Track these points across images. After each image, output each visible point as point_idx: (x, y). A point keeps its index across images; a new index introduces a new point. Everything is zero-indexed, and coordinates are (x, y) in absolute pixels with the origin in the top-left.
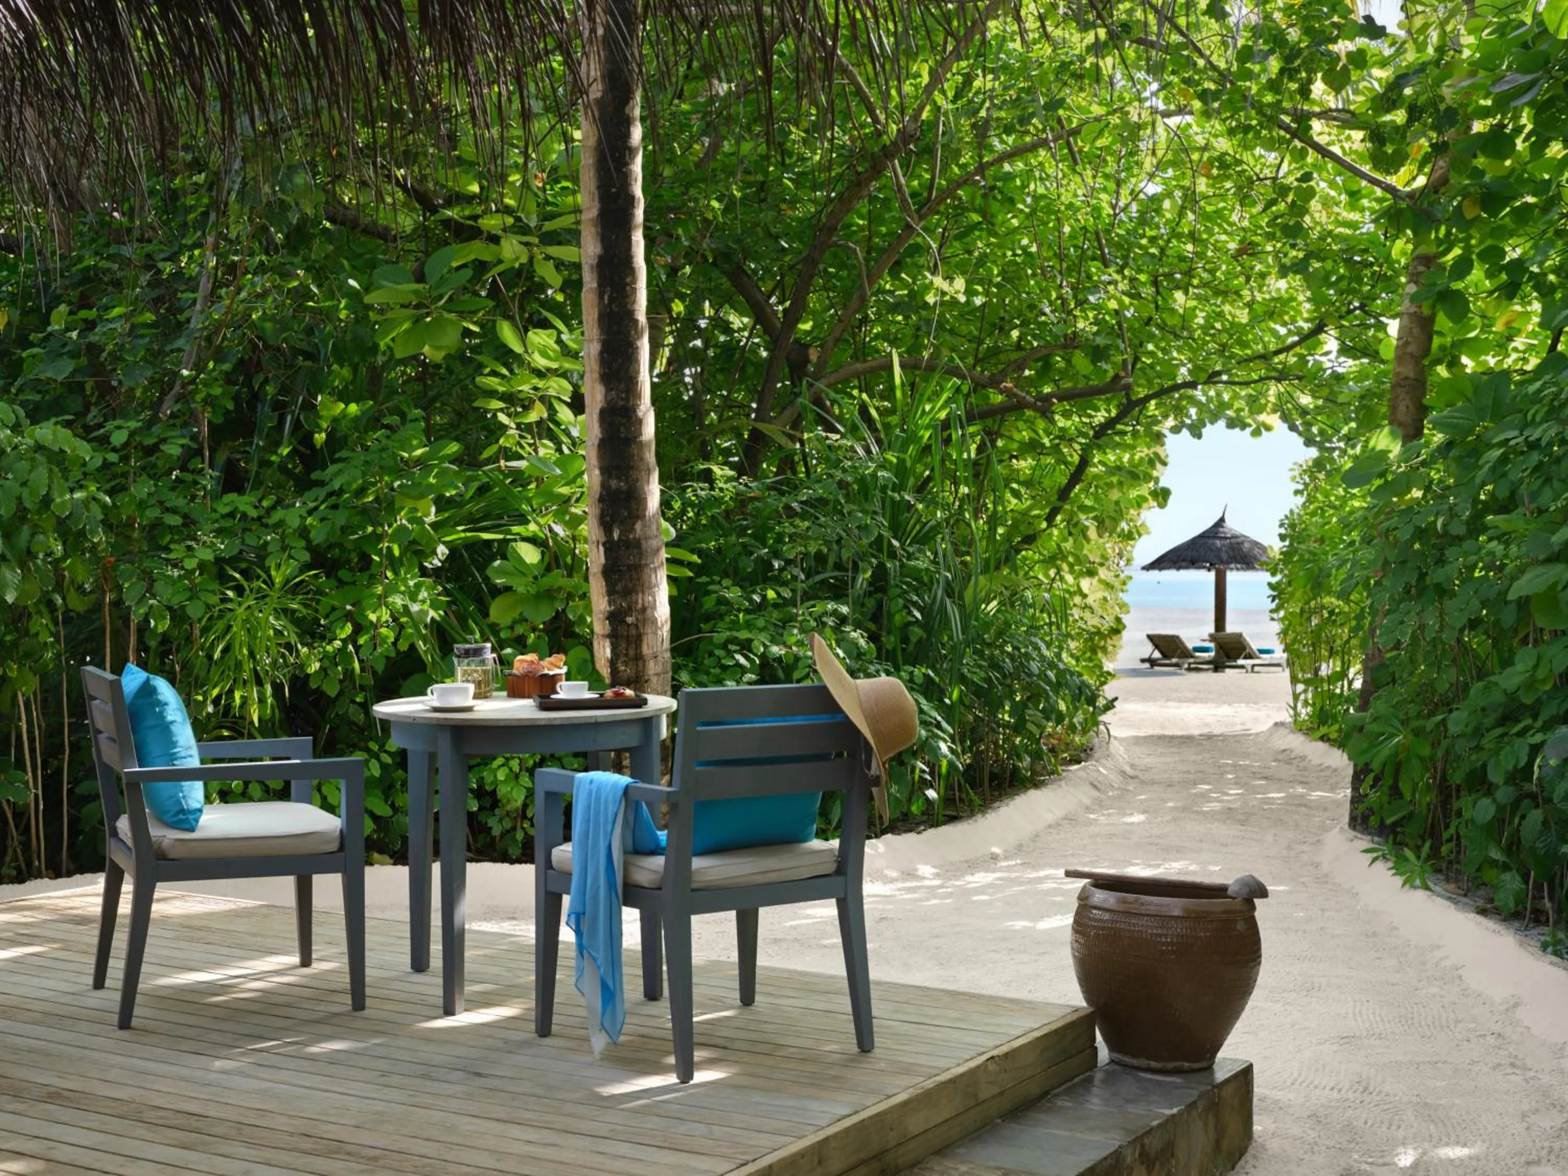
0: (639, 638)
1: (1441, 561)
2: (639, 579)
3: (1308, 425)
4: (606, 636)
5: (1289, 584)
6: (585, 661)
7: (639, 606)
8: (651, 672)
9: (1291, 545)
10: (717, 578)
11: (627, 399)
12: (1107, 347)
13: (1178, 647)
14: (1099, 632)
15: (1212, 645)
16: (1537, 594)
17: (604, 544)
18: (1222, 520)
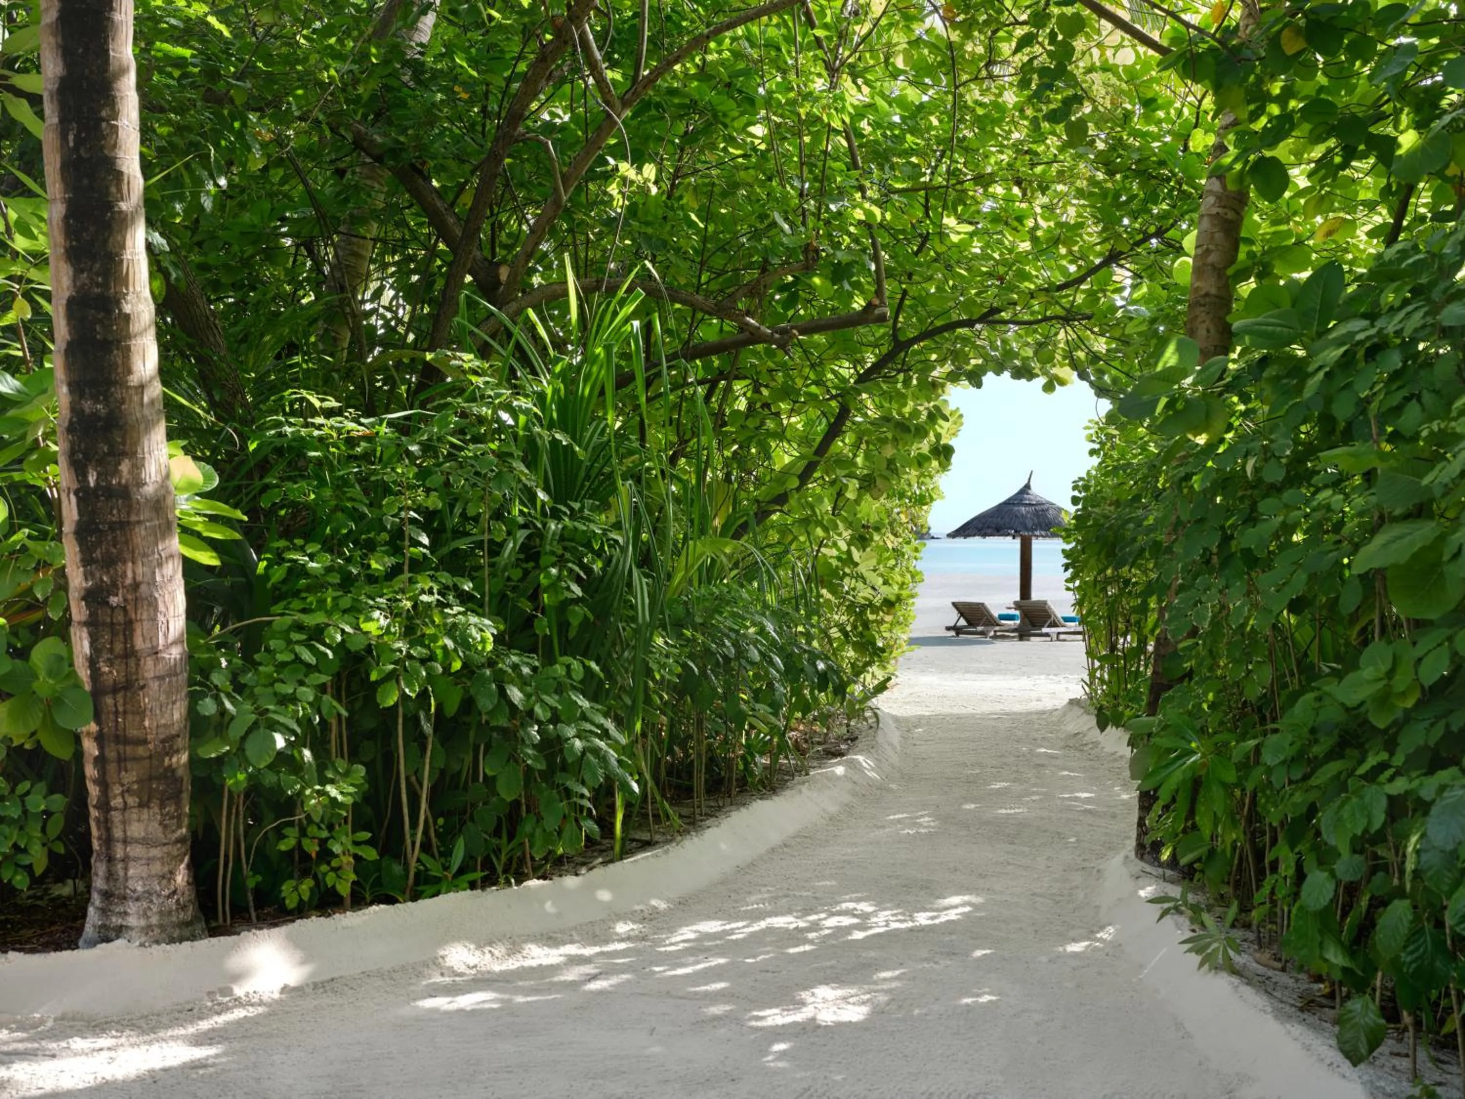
0: (129, 626)
1: (1252, 518)
2: (126, 543)
3: (1100, 372)
4: (86, 624)
5: (1083, 551)
6: (60, 658)
7: (129, 581)
8: (149, 675)
9: (1084, 508)
10: (299, 542)
11: (106, 285)
12: (850, 265)
13: (983, 615)
14: (871, 605)
15: (1017, 613)
16: (1395, 566)
17: (76, 493)
18: (1027, 487)
